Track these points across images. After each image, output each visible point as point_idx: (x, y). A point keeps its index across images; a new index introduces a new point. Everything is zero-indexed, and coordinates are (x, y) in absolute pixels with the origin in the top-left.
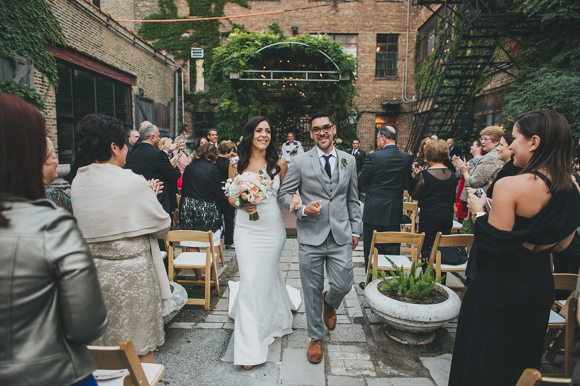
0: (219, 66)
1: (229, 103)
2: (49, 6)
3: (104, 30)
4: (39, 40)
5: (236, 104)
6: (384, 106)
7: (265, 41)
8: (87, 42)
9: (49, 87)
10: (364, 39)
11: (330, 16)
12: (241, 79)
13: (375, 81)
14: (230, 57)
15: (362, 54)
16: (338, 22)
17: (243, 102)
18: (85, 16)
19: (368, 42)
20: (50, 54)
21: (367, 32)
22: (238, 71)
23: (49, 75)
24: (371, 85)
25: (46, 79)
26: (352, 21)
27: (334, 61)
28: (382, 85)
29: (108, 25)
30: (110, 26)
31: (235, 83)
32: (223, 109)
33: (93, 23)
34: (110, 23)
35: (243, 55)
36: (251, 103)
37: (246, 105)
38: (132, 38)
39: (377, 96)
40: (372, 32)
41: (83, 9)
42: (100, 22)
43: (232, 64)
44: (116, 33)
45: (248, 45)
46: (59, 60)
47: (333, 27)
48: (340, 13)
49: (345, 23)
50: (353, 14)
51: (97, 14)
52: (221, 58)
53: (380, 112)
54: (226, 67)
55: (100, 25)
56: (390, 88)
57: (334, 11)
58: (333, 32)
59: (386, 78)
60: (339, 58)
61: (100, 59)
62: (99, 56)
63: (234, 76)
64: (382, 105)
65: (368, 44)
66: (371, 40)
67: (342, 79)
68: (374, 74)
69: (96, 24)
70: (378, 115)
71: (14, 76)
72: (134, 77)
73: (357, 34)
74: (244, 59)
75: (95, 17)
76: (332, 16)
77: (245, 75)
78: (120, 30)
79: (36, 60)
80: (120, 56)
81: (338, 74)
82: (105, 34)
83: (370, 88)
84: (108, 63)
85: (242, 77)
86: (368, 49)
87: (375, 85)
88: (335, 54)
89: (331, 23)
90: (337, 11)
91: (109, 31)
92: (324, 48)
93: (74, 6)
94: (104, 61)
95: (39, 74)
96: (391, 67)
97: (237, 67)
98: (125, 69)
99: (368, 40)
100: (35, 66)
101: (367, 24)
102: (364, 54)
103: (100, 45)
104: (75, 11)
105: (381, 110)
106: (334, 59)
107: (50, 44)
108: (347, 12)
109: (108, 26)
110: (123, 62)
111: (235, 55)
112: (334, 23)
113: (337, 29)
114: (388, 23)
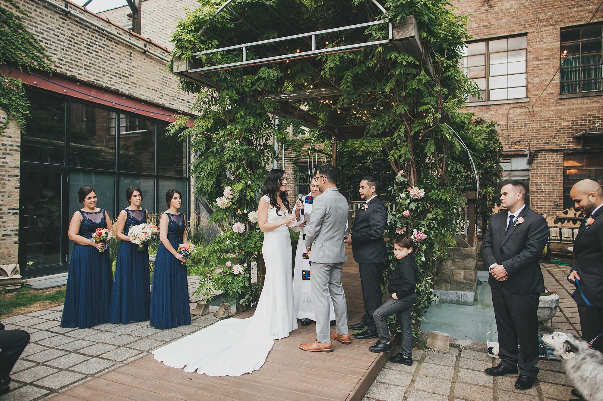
6: (577, 139)
8: (101, 69)
10: (538, 39)
11: (479, 16)
13: (560, 101)
15: (535, 63)
16: (493, 22)
18: (99, 37)
19: (545, 43)
21: (543, 29)
24: (553, 108)
26: (516, 16)
28: (573, 107)
33: (114, 47)
39: (564, 124)
40: (552, 27)
41: (96, 28)
42: (130, 47)
47: (486, 30)
48: (496, 9)
49: (503, 21)
50: (517, 6)
51: (130, 39)
53: (571, 150)
55: (131, 51)
56: (588, 109)
57: (487, 8)
58: (485, 37)
59: (580, 95)
61: (127, 92)
62: (124, 89)
63: (181, 66)
64: (574, 138)
65: (545, 45)
66: (550, 39)
67: (397, 37)
68: (558, 91)
70: (568, 155)
73: (525, 34)
75: (118, 39)
76: (482, 15)
81: (384, 27)
83: (551, 113)
84: (143, 98)
86: (545, 53)
87: (561, 107)
89: (482, 24)
90: (491, 6)
91: (148, 60)
93: (76, 23)
94: (135, 95)
96: (589, 76)
99: (545, 40)
101: (541, 16)
102: (538, 62)
103: (127, 75)
105: (572, 146)
108: (507, 5)
109: (145, 52)
110: (175, 98)
112: (486, 24)
113: (491, 32)
114: (581, 8)
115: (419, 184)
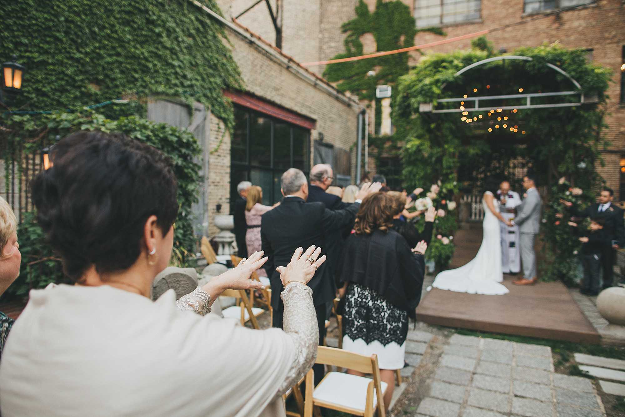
0: (406, 98)
1: (417, 142)
2: (230, 51)
4: (218, 85)
5: (427, 144)
7: (468, 60)
9: (224, 133)
12: (434, 112)
14: (420, 85)
17: (436, 142)
19: (608, 58)
20: (227, 99)
21: (608, 46)
22: (431, 101)
23: (225, 121)
25: (222, 125)
27: (573, 77)
29: (289, 67)
30: (291, 67)
31: (427, 117)
32: (410, 151)
33: (274, 65)
34: (291, 64)
35: (437, 81)
36: (447, 142)
37: (440, 145)
38: (313, 79)
40: (615, 45)
42: (280, 64)
43: (423, 92)
44: (296, 75)
45: (444, 67)
46: (235, 105)
49: (572, 37)
50: (585, 25)
51: (278, 56)
52: (409, 87)
54: (415, 97)
55: (280, 67)
57: (558, 25)
60: (581, 72)
61: (279, 103)
62: (277, 100)
63: (425, 108)
65: (608, 60)
66: (613, 55)
67: (585, 102)
68: (619, 100)
69: (276, 67)
71: (190, 124)
72: (313, 121)
74: (439, 84)
75: (276, 59)
77: (440, 106)
78: (302, 71)
79: (213, 106)
80: (299, 99)
81: (578, 96)
82: (286, 76)
84: (287, 106)
85: (436, 108)
87: (621, 115)
88: (574, 67)
91: (289, 73)
92: (556, 61)
94: (283, 104)
95: (215, 120)
97: (428, 95)
98: (305, 112)
99: (608, 56)
100: (212, 112)
104: (256, 54)
106: (573, 73)
107: (228, 89)
110: (303, 105)
111: (427, 81)
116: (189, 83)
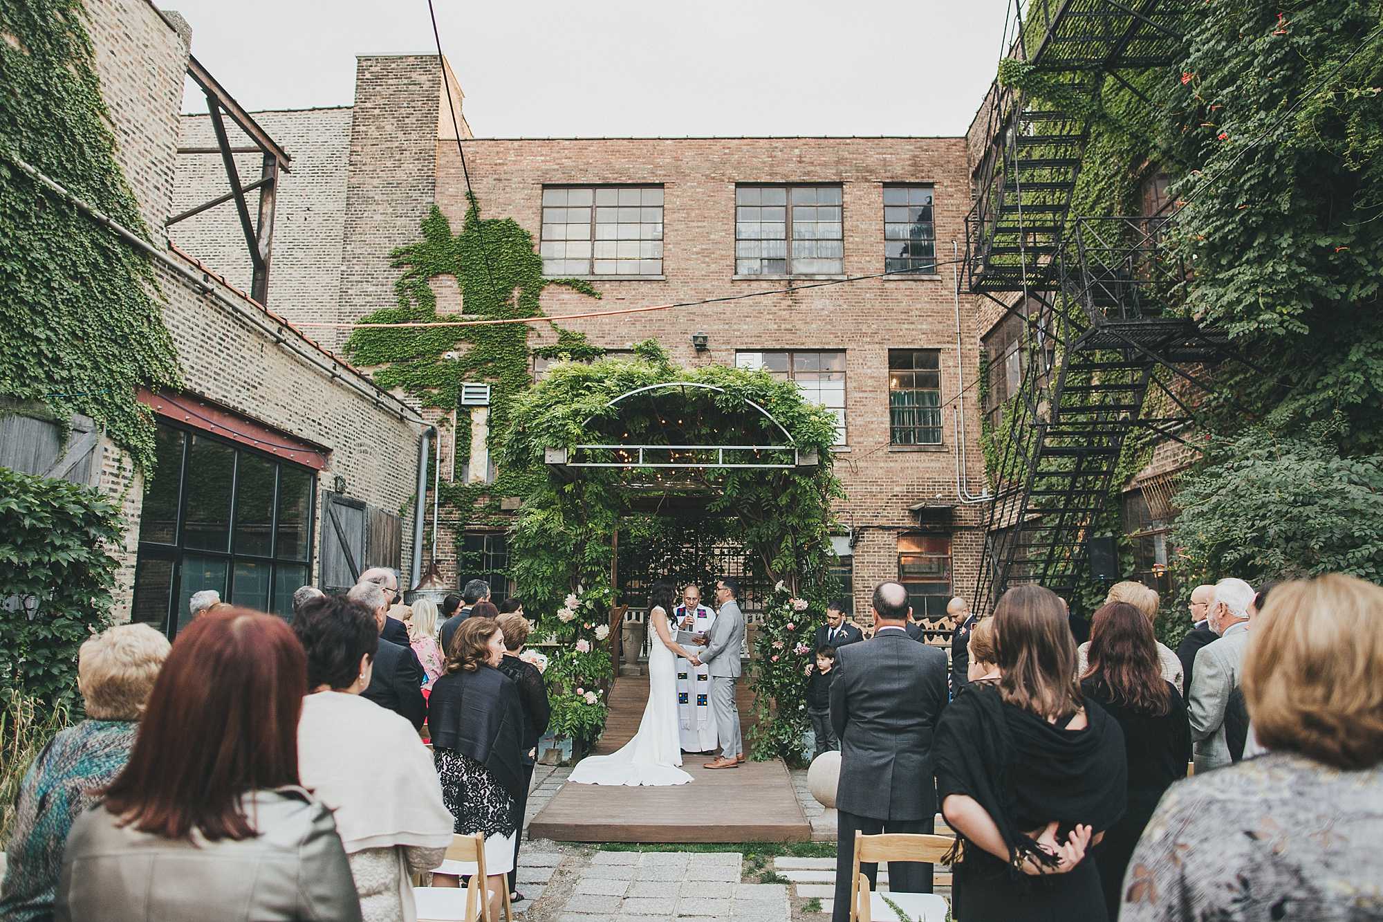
0: (521, 435)
1: (540, 516)
2: (159, 308)
3: (270, 350)
5: (559, 518)
6: (915, 514)
7: (628, 380)
8: (231, 378)
9: (131, 480)
10: (861, 361)
11: (780, 313)
12: (569, 465)
13: (891, 455)
14: (548, 415)
15: (858, 395)
16: (799, 325)
17: (575, 515)
18: (232, 324)
19: (869, 368)
20: (145, 407)
21: (866, 347)
22: (565, 446)
23: (134, 452)
24: (882, 464)
25: (128, 462)
26: (831, 322)
27: (782, 424)
28: (907, 464)
29: (279, 340)
30: (284, 342)
31: (559, 474)
32: (528, 532)
33: (246, 339)
34: (286, 335)
35: (576, 413)
36: (592, 517)
37: (581, 523)
38: (330, 364)
39: (897, 489)
40: (877, 346)
41: (230, 310)
42: (263, 334)
43: (551, 431)
44: (295, 356)
45: (589, 388)
46: (161, 419)
47: (789, 336)
48: (803, 307)
49: (814, 326)
50: (832, 308)
51: (259, 318)
52: (528, 417)
53: (907, 528)
54: (538, 436)
55: (262, 342)
56: (927, 470)
57: (790, 302)
58: (787, 347)
59: (916, 448)
60: (793, 417)
61: (255, 414)
62: (251, 408)
63: (556, 457)
64: (911, 511)
65: (869, 371)
66: (876, 363)
67: (801, 464)
68: (888, 440)
69: (253, 340)
70: (903, 533)
72: (325, 452)
73: (844, 351)
74: (579, 419)
75: (254, 325)
76: (784, 313)
77: (580, 456)
78: (305, 348)
79: (112, 421)
80: (298, 406)
81: (790, 453)
82: (272, 357)
83: (880, 471)
84: (270, 421)
85: (575, 459)
86: (870, 382)
87: (892, 464)
88: (783, 409)
89: (783, 326)
90: (796, 302)
91: (280, 353)
92: (759, 396)
93: (211, 305)
94: (262, 417)
95: (115, 452)
96: (926, 422)
97: (561, 438)
98: (306, 434)
99: (869, 364)
100: (109, 434)
101: (864, 328)
102: (861, 395)
103: (256, 385)
104: (212, 314)
105: (908, 523)
106: (782, 419)
107: (147, 384)
108: (818, 304)
109: (279, 342)
110: (305, 419)
111: (560, 410)
112: (789, 327)
113: (796, 340)
114: (912, 326)
115: (800, 595)
116: (65, 374)
